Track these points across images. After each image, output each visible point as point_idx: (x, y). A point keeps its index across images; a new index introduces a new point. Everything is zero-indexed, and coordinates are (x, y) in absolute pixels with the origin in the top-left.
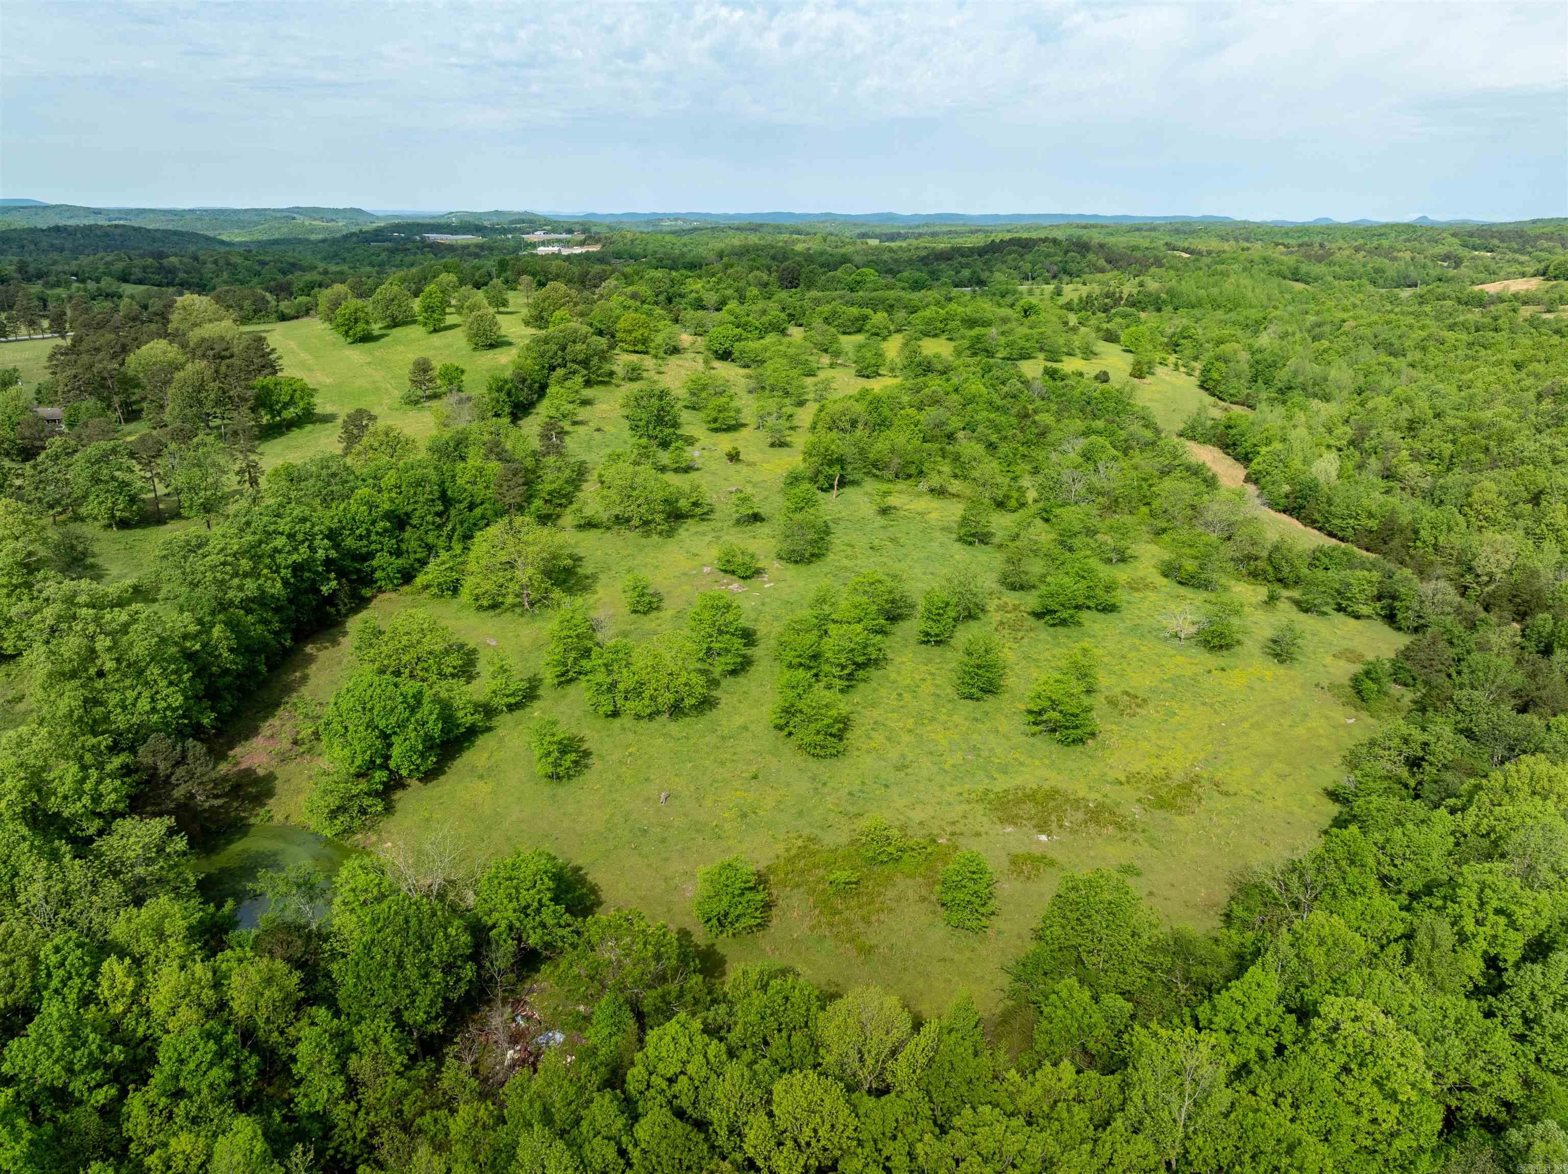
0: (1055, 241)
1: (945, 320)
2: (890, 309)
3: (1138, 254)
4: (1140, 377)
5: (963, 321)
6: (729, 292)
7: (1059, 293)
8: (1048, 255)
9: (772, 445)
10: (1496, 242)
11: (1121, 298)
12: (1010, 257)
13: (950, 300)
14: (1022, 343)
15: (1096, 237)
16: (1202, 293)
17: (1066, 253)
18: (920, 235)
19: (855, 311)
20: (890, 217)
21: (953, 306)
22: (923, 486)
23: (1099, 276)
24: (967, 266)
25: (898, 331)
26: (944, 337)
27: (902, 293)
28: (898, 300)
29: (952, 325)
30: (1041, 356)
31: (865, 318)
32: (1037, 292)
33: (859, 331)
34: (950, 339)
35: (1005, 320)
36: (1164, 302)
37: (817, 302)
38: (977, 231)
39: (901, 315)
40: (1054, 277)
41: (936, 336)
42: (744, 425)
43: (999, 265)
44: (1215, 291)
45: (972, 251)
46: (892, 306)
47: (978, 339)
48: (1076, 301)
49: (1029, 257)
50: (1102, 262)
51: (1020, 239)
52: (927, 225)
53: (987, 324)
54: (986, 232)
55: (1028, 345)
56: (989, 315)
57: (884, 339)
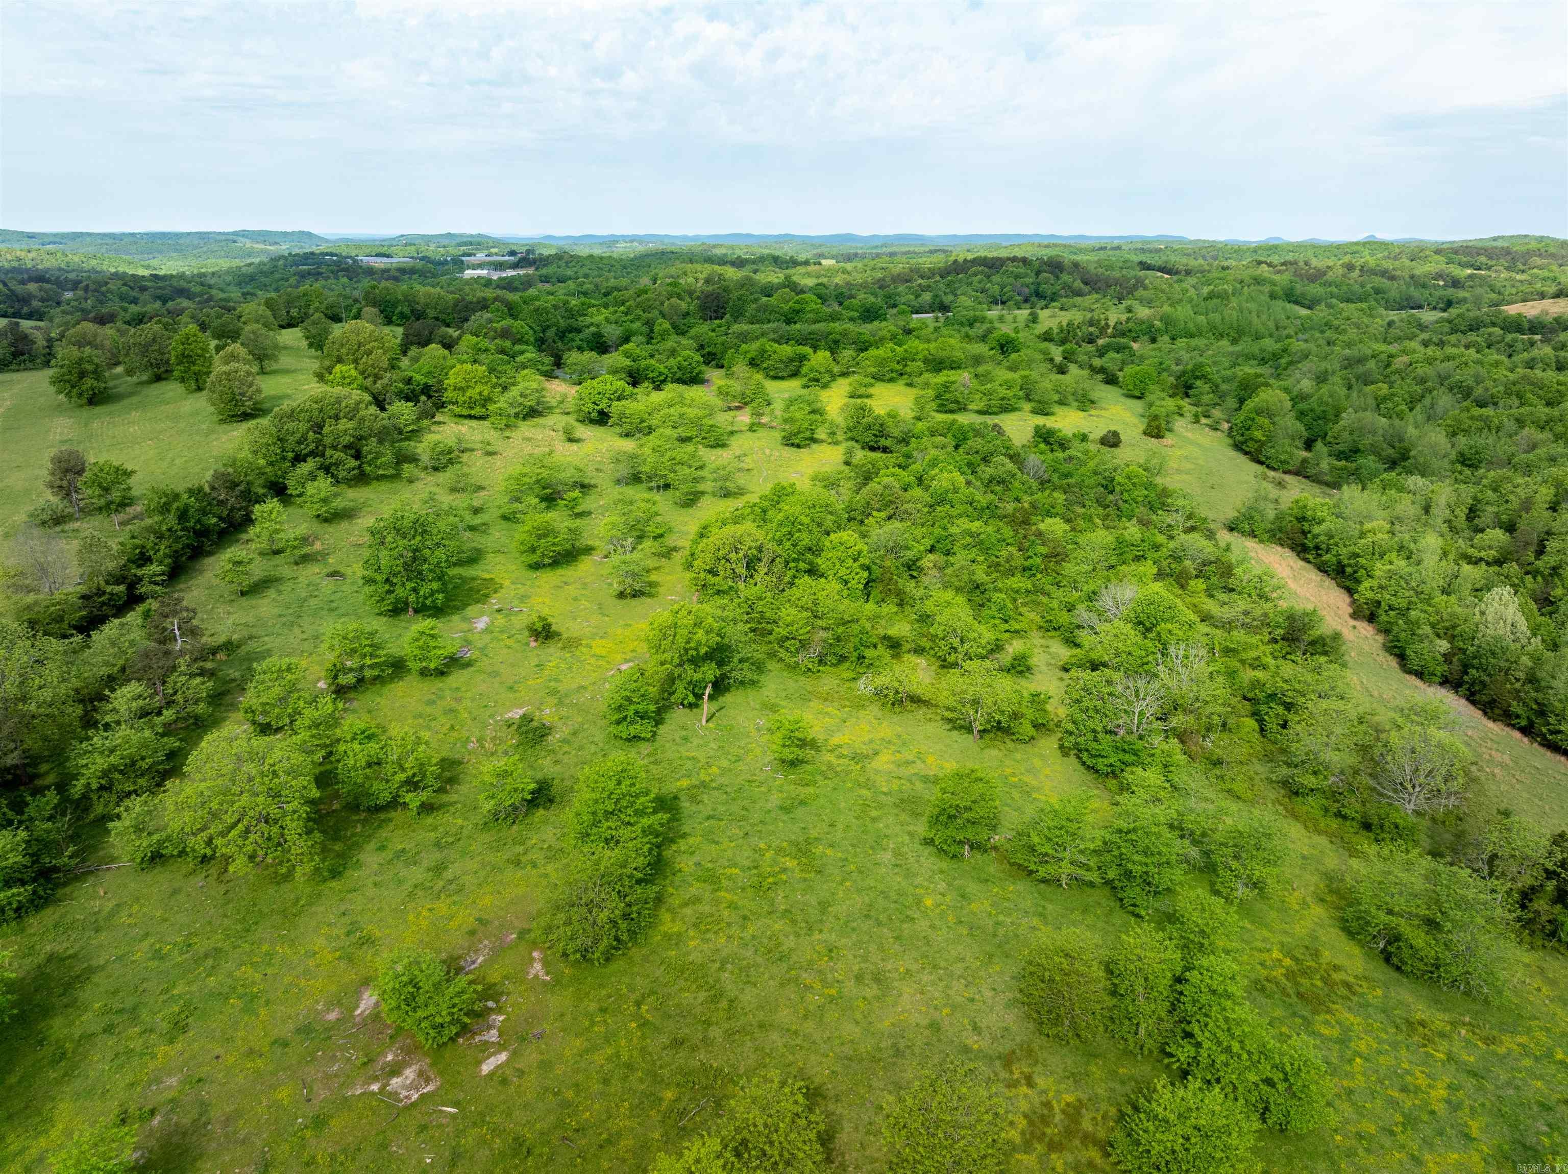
0: (1024, 261)
1: (903, 361)
2: (834, 347)
3: (1116, 274)
4: (1158, 436)
5: (926, 361)
6: (637, 325)
7: (1034, 319)
8: (1017, 277)
9: (621, 595)
10: (1483, 259)
11: (1107, 325)
12: (976, 279)
13: (908, 332)
14: (1003, 392)
15: (1068, 258)
16: (1201, 319)
17: (1038, 273)
18: (878, 255)
19: (787, 350)
20: (849, 237)
21: (913, 344)
22: (864, 686)
23: (1078, 300)
24: (928, 288)
25: (844, 374)
26: (902, 382)
27: (850, 326)
28: (845, 334)
29: (912, 366)
30: (1027, 406)
31: (802, 358)
32: (1009, 318)
33: (795, 374)
34: (910, 385)
35: (977, 360)
36: (1158, 330)
37: (744, 338)
38: (936, 251)
39: (847, 354)
40: (1026, 301)
41: (891, 380)
42: (589, 550)
43: (964, 288)
44: (1216, 317)
45: (932, 273)
46: (836, 342)
47: (946, 386)
48: (1056, 331)
49: (996, 278)
50: (1078, 284)
51: (985, 258)
52: (885, 245)
53: (955, 366)
54: (945, 251)
55: (1010, 393)
56: (958, 354)
57: (825, 386)
